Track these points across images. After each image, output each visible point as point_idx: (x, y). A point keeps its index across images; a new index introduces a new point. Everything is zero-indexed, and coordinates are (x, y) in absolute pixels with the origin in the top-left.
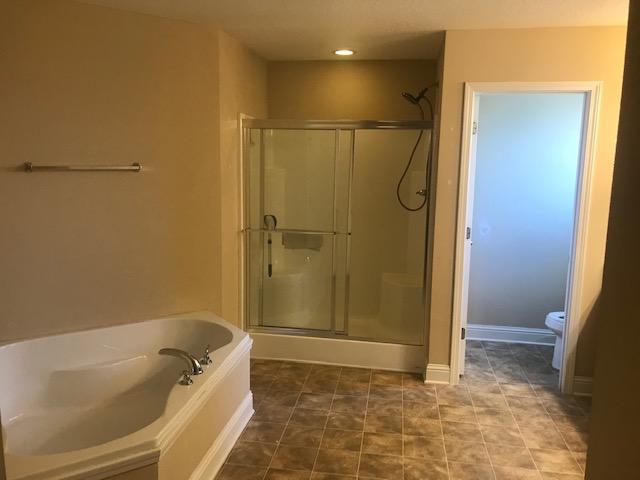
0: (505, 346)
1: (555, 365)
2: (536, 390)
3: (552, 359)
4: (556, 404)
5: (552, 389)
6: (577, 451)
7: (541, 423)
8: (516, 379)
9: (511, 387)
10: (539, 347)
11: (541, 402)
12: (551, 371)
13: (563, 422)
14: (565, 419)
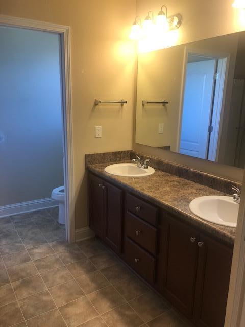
0: (27, 216)
1: (60, 221)
2: (54, 247)
3: (58, 218)
4: (67, 254)
5: (62, 242)
6: (89, 292)
7: (62, 277)
8: (38, 242)
9: (36, 251)
10: (49, 210)
11: (58, 256)
12: (59, 227)
13: (75, 268)
14: (76, 265)
